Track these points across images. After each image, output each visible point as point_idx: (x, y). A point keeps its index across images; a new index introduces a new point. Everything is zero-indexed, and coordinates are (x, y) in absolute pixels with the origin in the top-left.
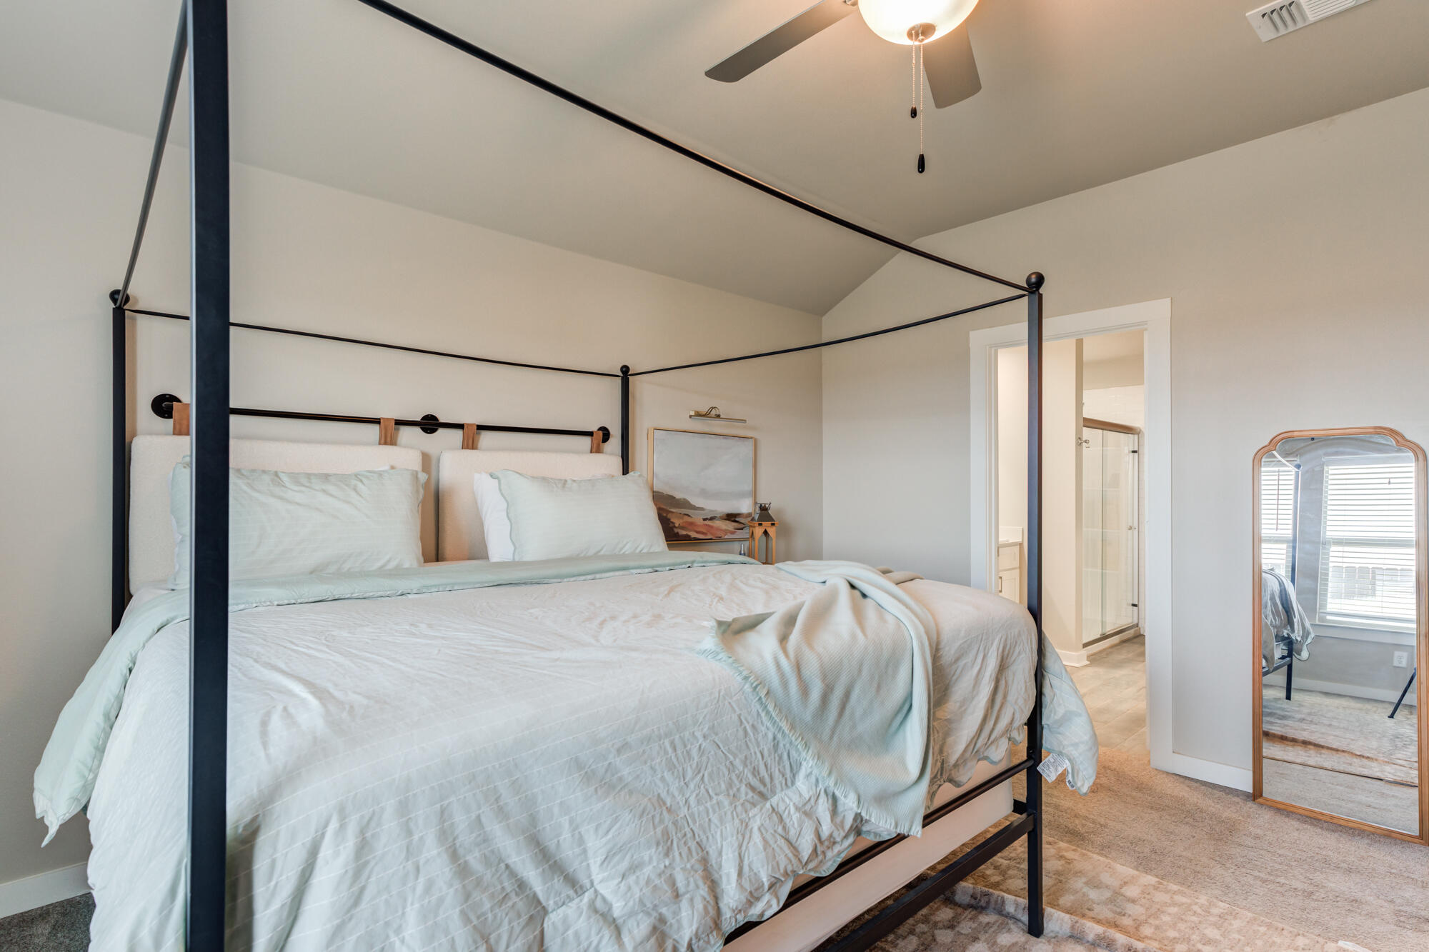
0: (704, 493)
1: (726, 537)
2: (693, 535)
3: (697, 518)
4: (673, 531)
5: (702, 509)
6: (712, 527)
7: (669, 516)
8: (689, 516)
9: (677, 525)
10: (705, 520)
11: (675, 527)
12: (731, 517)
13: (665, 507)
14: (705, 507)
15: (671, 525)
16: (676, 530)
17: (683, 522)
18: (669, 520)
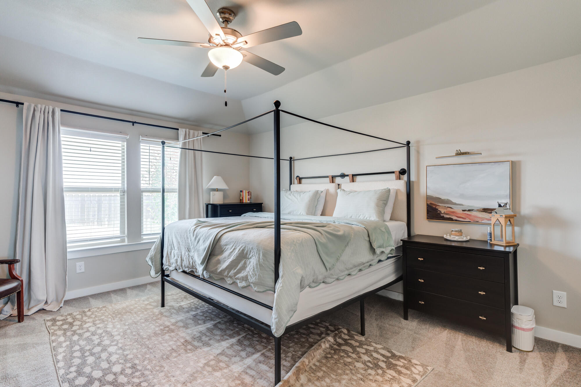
0: (462, 196)
1: (483, 222)
2: (454, 218)
3: (458, 210)
4: (440, 215)
5: (462, 205)
6: (470, 215)
7: (437, 207)
8: (451, 208)
9: (443, 212)
10: (463, 211)
11: (441, 213)
12: (486, 210)
13: (434, 203)
14: (463, 204)
15: (439, 212)
16: (442, 215)
17: (447, 211)
18: (437, 209)
